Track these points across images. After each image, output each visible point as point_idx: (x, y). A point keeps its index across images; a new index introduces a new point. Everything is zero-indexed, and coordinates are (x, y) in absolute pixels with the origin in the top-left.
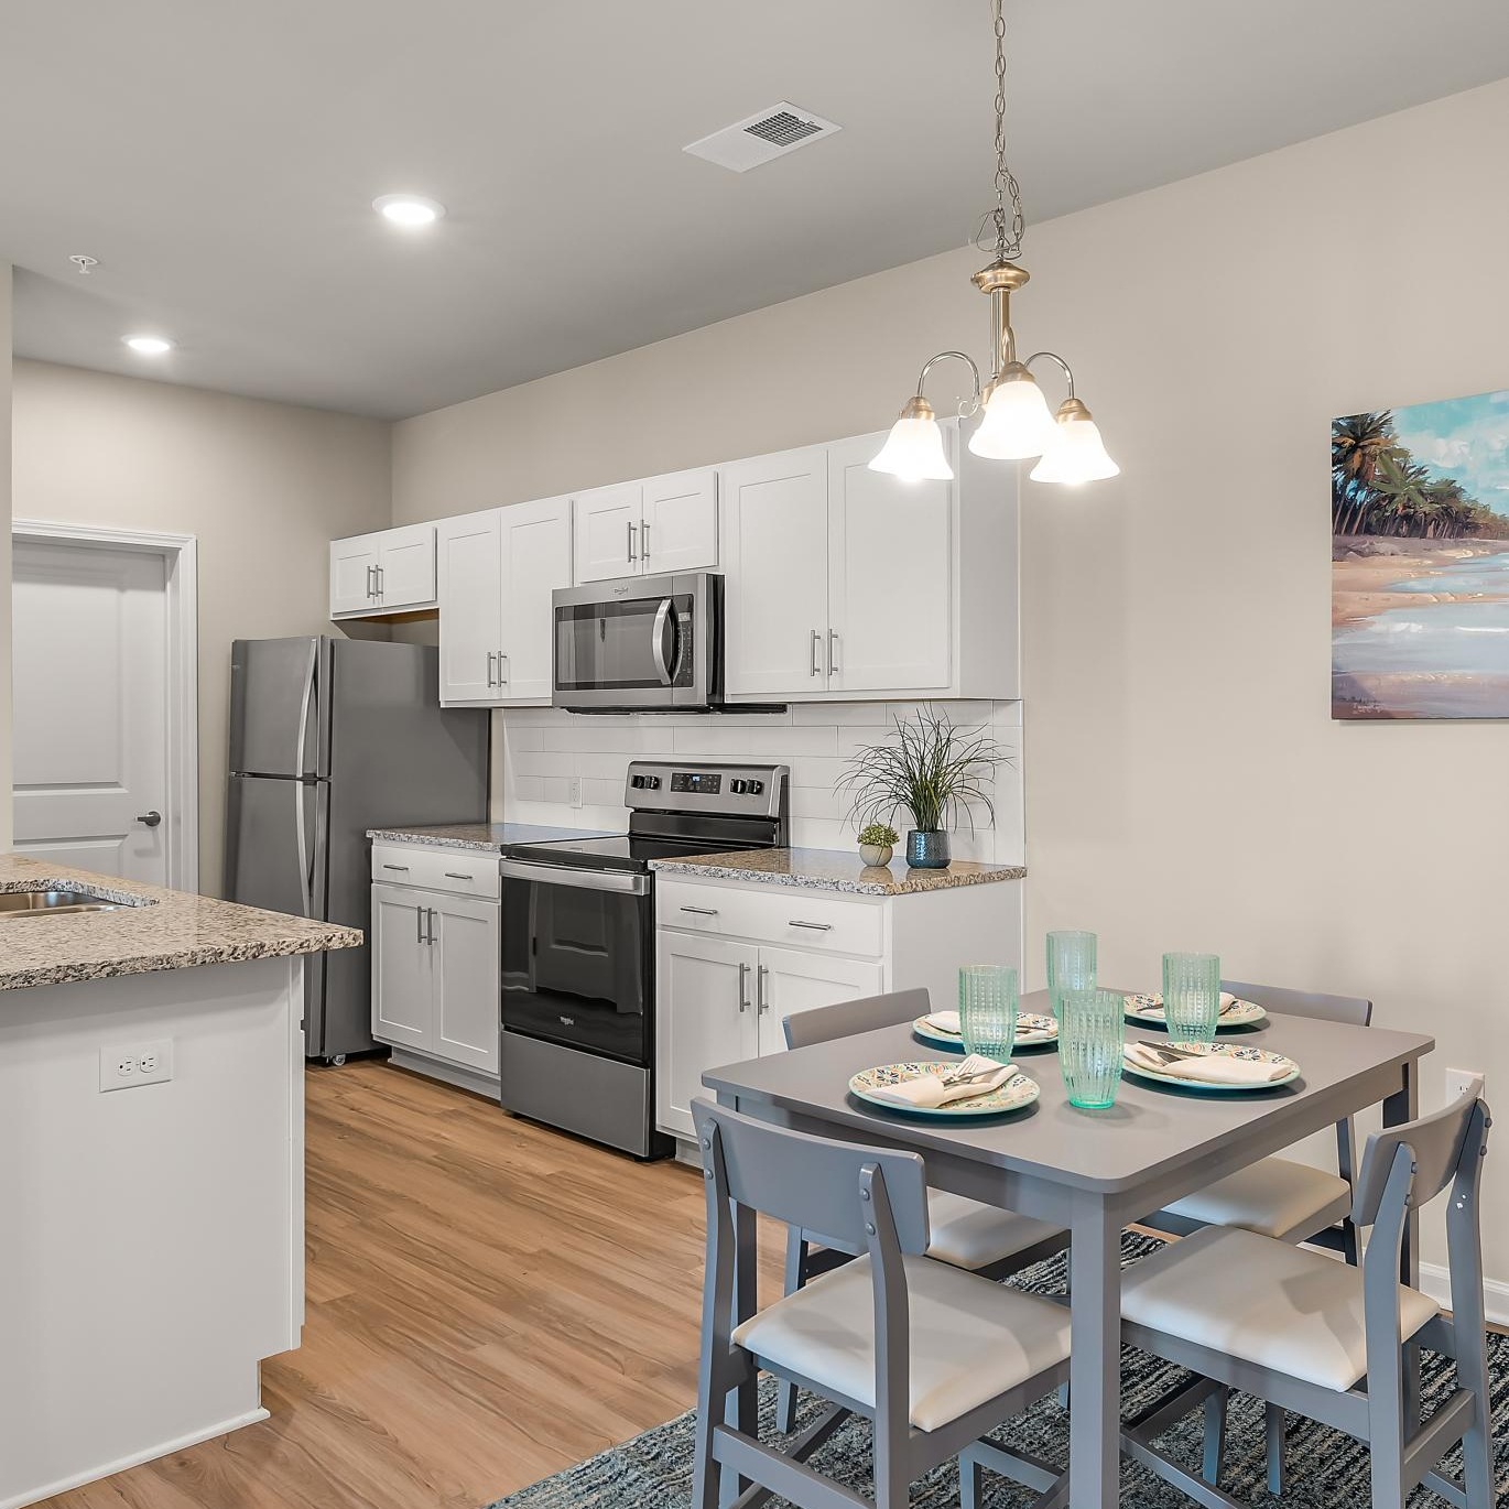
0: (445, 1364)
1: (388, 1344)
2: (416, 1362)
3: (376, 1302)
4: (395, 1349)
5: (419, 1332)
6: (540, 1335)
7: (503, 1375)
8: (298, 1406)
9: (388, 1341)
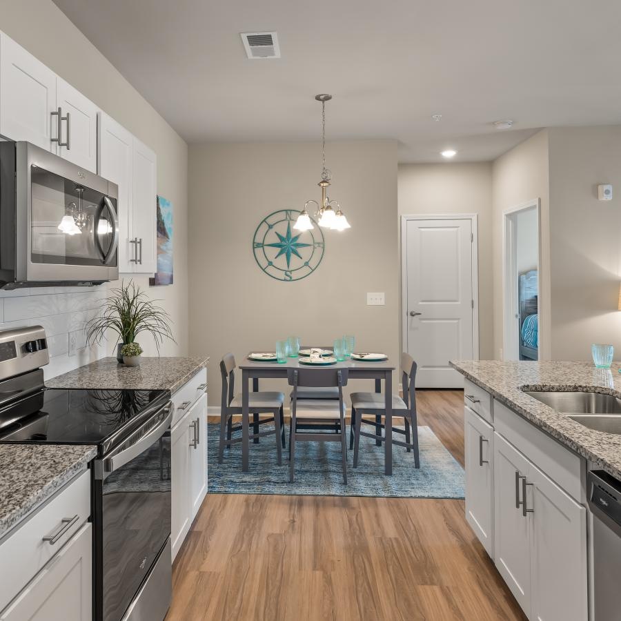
0: (410, 536)
1: (424, 552)
2: (419, 541)
3: (413, 577)
4: (422, 549)
5: (408, 554)
6: (368, 532)
7: (396, 526)
8: (470, 542)
9: (422, 554)
